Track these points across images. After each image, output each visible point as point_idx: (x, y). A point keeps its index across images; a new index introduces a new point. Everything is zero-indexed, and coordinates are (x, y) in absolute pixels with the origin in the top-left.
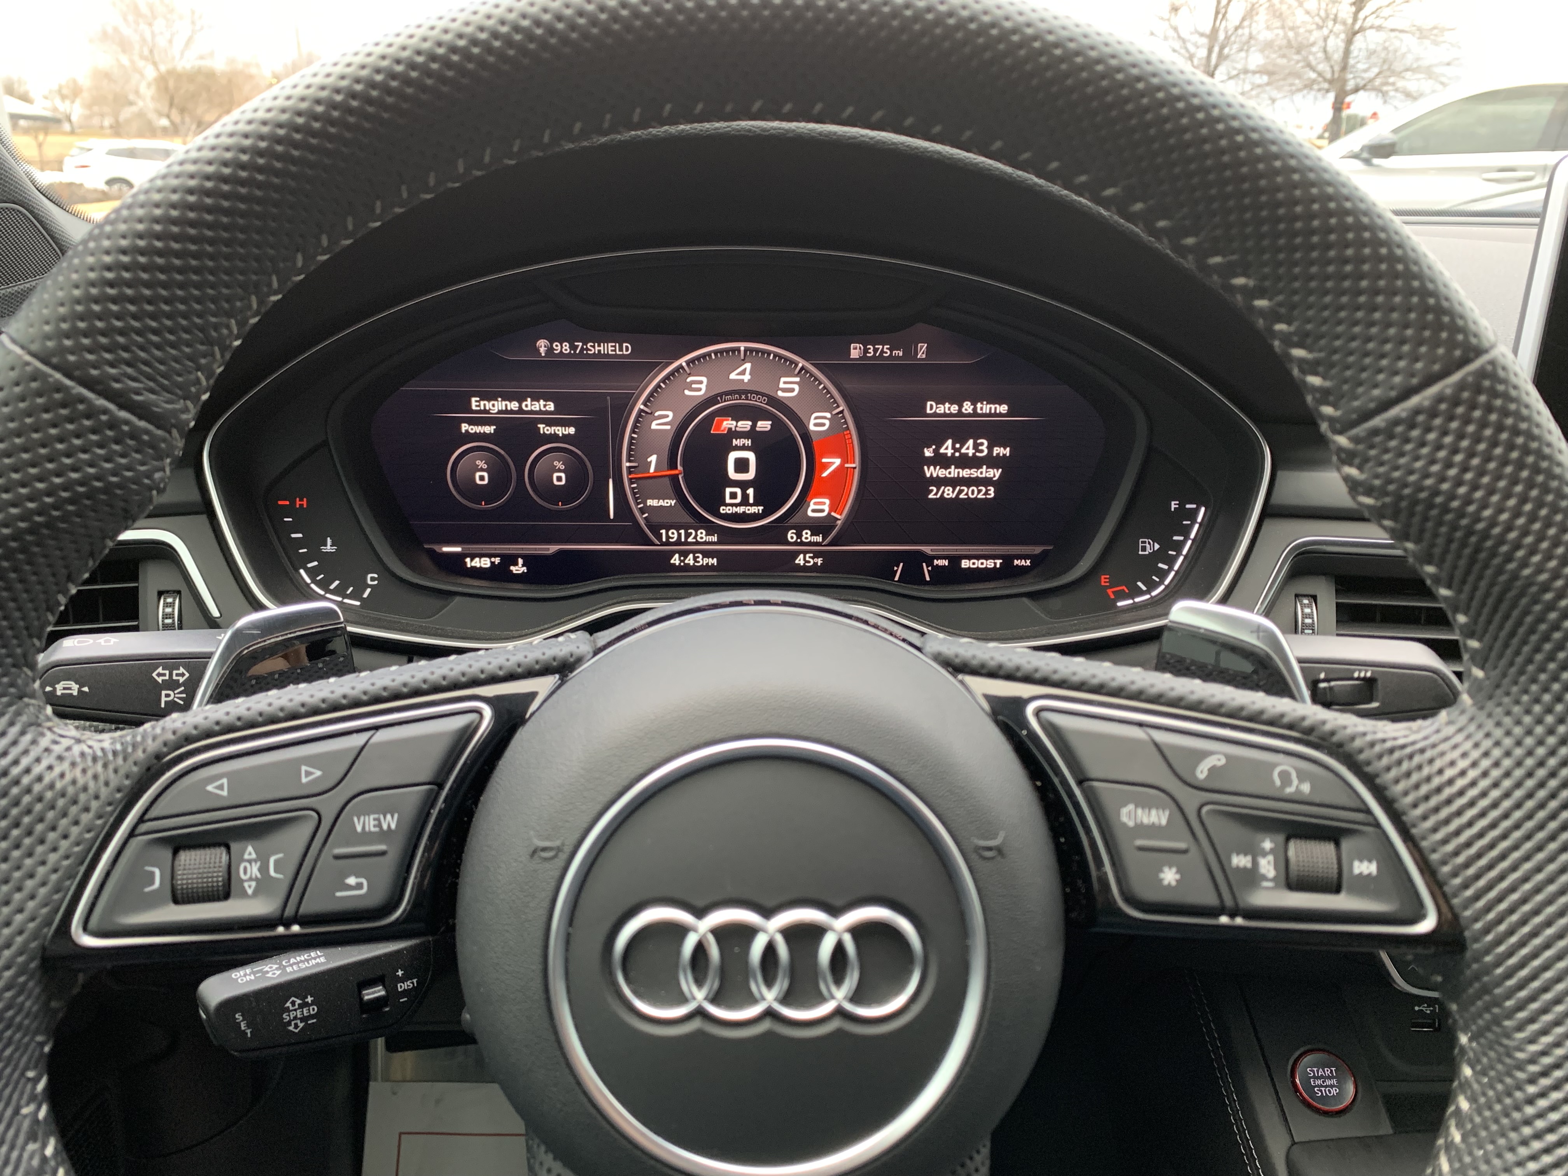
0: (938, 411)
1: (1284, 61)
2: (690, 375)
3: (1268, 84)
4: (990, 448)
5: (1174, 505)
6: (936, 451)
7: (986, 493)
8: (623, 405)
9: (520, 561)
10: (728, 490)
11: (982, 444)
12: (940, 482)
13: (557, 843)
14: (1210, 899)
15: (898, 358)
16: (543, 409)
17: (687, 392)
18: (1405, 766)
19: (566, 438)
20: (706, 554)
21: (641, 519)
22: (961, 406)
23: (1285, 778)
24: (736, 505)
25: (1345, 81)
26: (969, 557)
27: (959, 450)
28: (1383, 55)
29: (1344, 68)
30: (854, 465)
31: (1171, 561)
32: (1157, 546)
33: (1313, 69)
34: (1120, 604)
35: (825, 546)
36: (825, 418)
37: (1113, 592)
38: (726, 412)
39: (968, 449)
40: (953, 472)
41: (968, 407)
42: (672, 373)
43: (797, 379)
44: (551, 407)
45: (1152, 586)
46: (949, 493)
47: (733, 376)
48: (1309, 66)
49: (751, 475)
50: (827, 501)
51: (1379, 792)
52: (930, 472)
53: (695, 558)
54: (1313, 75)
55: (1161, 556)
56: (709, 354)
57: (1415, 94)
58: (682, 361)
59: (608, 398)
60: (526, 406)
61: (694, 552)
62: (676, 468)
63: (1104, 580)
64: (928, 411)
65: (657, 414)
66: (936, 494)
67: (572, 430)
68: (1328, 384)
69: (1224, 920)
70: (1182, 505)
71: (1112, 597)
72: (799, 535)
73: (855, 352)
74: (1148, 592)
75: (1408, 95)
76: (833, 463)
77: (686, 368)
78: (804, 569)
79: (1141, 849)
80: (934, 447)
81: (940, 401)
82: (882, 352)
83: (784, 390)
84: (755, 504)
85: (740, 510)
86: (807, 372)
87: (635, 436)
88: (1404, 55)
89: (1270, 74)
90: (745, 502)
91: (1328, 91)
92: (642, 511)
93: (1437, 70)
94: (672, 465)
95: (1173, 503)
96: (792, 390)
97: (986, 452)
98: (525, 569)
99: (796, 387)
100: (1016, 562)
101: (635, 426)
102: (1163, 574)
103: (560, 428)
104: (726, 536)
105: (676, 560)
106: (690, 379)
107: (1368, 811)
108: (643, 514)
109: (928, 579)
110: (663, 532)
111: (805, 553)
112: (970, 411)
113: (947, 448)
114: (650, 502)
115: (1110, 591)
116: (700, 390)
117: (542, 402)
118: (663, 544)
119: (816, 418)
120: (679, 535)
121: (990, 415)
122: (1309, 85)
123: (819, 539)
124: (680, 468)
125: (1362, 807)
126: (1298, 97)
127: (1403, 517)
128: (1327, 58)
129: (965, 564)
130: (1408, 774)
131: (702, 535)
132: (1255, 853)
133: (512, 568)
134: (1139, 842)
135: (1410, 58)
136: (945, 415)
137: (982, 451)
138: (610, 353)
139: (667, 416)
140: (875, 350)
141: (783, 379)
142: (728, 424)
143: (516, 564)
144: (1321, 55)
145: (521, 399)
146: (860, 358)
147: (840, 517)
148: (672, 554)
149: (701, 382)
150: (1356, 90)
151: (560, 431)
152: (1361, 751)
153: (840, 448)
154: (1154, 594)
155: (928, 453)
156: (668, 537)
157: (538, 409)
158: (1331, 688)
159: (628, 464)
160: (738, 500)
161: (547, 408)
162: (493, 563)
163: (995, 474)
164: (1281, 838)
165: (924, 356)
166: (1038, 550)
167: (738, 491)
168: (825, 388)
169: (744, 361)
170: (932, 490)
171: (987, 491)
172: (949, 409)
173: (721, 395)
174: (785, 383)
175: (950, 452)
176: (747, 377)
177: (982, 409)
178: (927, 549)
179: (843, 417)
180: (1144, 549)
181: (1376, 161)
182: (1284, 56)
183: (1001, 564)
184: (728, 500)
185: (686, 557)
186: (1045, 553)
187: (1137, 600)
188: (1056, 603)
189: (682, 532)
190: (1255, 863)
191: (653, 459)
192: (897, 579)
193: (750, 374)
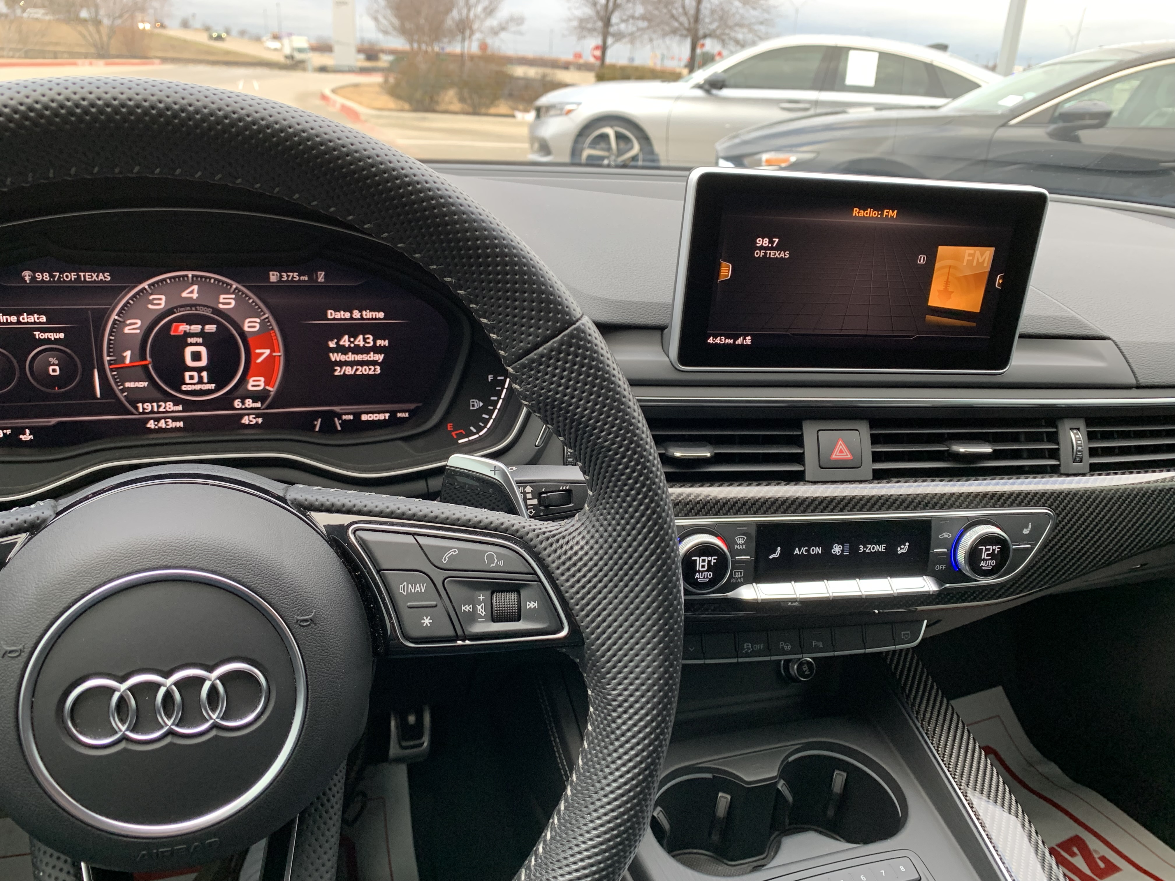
0: (336, 317)
1: (656, 12)
2: (151, 294)
3: (648, 28)
4: (374, 341)
5: (490, 378)
6: (337, 343)
7: (374, 371)
8: (101, 317)
9: (28, 431)
10: (187, 374)
11: (368, 338)
12: (341, 364)
13: (21, 647)
14: (450, 632)
15: (304, 281)
16: (37, 321)
17: (150, 306)
18: (555, 546)
19: (57, 341)
20: (174, 419)
21: (122, 396)
22: (352, 313)
23: (491, 558)
24: (194, 384)
25: (696, 30)
26: (367, 413)
27: (353, 342)
28: (720, 13)
29: (697, 19)
30: (279, 354)
31: (490, 413)
32: (481, 404)
33: (676, 20)
34: (460, 441)
35: (264, 409)
36: (256, 322)
37: (456, 434)
38: (182, 319)
39: (360, 341)
40: (351, 357)
41: (356, 314)
42: (138, 293)
43: (233, 296)
44: (43, 319)
45: (480, 429)
46: (349, 371)
47: (184, 294)
48: (673, 16)
49: (204, 362)
50: (262, 379)
51: (540, 562)
52: (335, 357)
53: (166, 422)
54: (676, 24)
55: (484, 410)
56: (165, 280)
57: (742, 42)
58: (145, 285)
59: (89, 312)
60: (23, 319)
61: (165, 418)
62: (145, 359)
63: (450, 426)
64: (329, 317)
65: (128, 322)
66: (340, 372)
67: (62, 335)
68: (499, 338)
69: (460, 643)
70: (495, 378)
71: (455, 437)
72: (243, 403)
73: (274, 277)
74: (477, 433)
75: (737, 42)
76: (262, 354)
77: (148, 289)
78: (249, 426)
79: (410, 607)
80: (336, 340)
81: (337, 310)
82: (293, 277)
83: (224, 304)
84: (209, 382)
85: (198, 387)
86: (239, 291)
87: (112, 338)
88: (734, 15)
89: (649, 20)
90: (201, 381)
91: (686, 36)
92: (122, 391)
93: (757, 27)
94: (143, 357)
95: (490, 376)
96: (229, 304)
97: (372, 344)
98: (32, 437)
99: (233, 302)
100: (399, 415)
101: (111, 331)
102: (486, 421)
103: (52, 334)
104: (188, 406)
105: (151, 424)
106: (151, 297)
107: (535, 573)
108: (123, 393)
109: (339, 428)
110: (140, 405)
111: (249, 415)
112: (359, 316)
113: (345, 341)
114: (127, 385)
115: (453, 434)
116: (159, 304)
117: (36, 316)
118: (141, 414)
119: (249, 322)
120: (152, 406)
121: (372, 319)
122: (674, 32)
123: (258, 405)
124: (149, 359)
125: (532, 572)
126: (668, 40)
127: (542, 411)
128: (686, 13)
129: (364, 417)
130: (555, 551)
131: (170, 406)
132: (474, 602)
133: (21, 436)
134: (409, 604)
135: (738, 17)
136: (341, 319)
137: (369, 343)
138: (87, 280)
139: (136, 324)
140: (288, 276)
141: (222, 296)
142: (184, 328)
143: (24, 434)
144: (680, 10)
145: (19, 313)
146: (277, 282)
147: (272, 389)
148: (148, 420)
149: (160, 299)
150: (705, 36)
151: (52, 336)
152: (532, 540)
153: (267, 342)
154: (481, 434)
155: (332, 344)
156: (144, 409)
157: (33, 321)
158: (548, 497)
159: (109, 358)
160: (196, 380)
161: (41, 320)
162: (5, 434)
163: (380, 357)
164: (488, 593)
165: (323, 280)
166: (413, 406)
167: (195, 374)
168: (253, 302)
169: (193, 284)
170: (336, 370)
171: (375, 369)
172: (344, 315)
173: (176, 308)
174: (224, 299)
175: (347, 344)
176: (195, 296)
177: (366, 315)
178: (337, 409)
179: (269, 321)
180: (473, 406)
181: (715, 92)
182: (657, 9)
183: (389, 416)
184: (187, 380)
185: (158, 422)
186: (417, 408)
187: (471, 438)
188: (420, 443)
189: (155, 404)
190: (475, 608)
191: (128, 354)
192: (317, 429)
193: (198, 293)
